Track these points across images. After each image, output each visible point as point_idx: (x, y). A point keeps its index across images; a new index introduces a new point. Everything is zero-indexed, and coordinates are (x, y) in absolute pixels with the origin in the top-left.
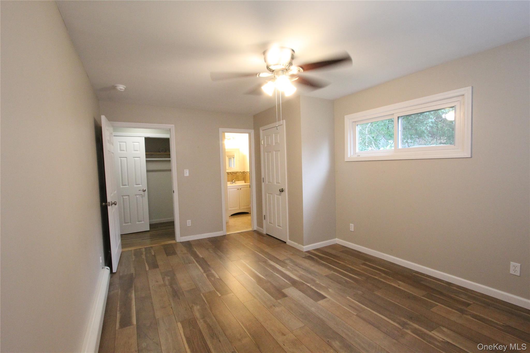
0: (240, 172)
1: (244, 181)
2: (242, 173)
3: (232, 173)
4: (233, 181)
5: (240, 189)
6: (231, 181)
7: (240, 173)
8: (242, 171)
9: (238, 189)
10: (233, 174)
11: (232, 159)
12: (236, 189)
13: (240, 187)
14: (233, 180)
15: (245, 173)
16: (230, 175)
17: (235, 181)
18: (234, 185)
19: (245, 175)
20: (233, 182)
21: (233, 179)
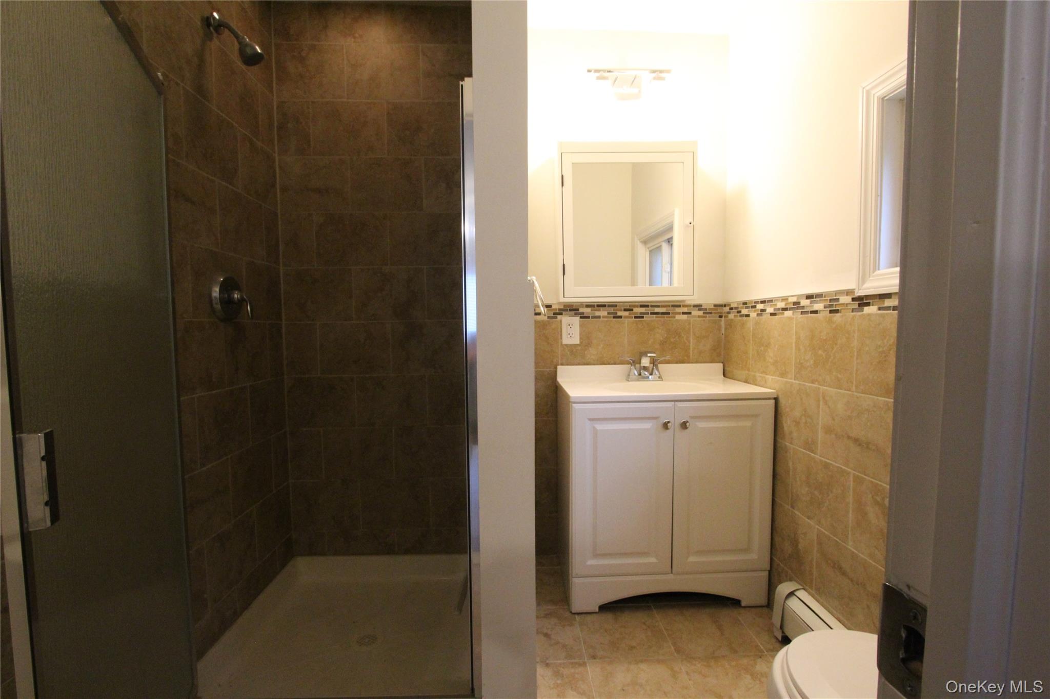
0: (698, 307)
1: (720, 366)
2: (707, 312)
3: (643, 310)
4: (645, 362)
5: (684, 425)
6: (628, 363)
7: (696, 313)
8: (709, 300)
9: (666, 426)
10: (647, 318)
11: (665, 246)
12: (647, 425)
13: (684, 412)
14: (644, 354)
15: (731, 316)
16: (628, 322)
17: (654, 362)
18: (650, 388)
19: (730, 325)
20: (645, 368)
21: (643, 349)
